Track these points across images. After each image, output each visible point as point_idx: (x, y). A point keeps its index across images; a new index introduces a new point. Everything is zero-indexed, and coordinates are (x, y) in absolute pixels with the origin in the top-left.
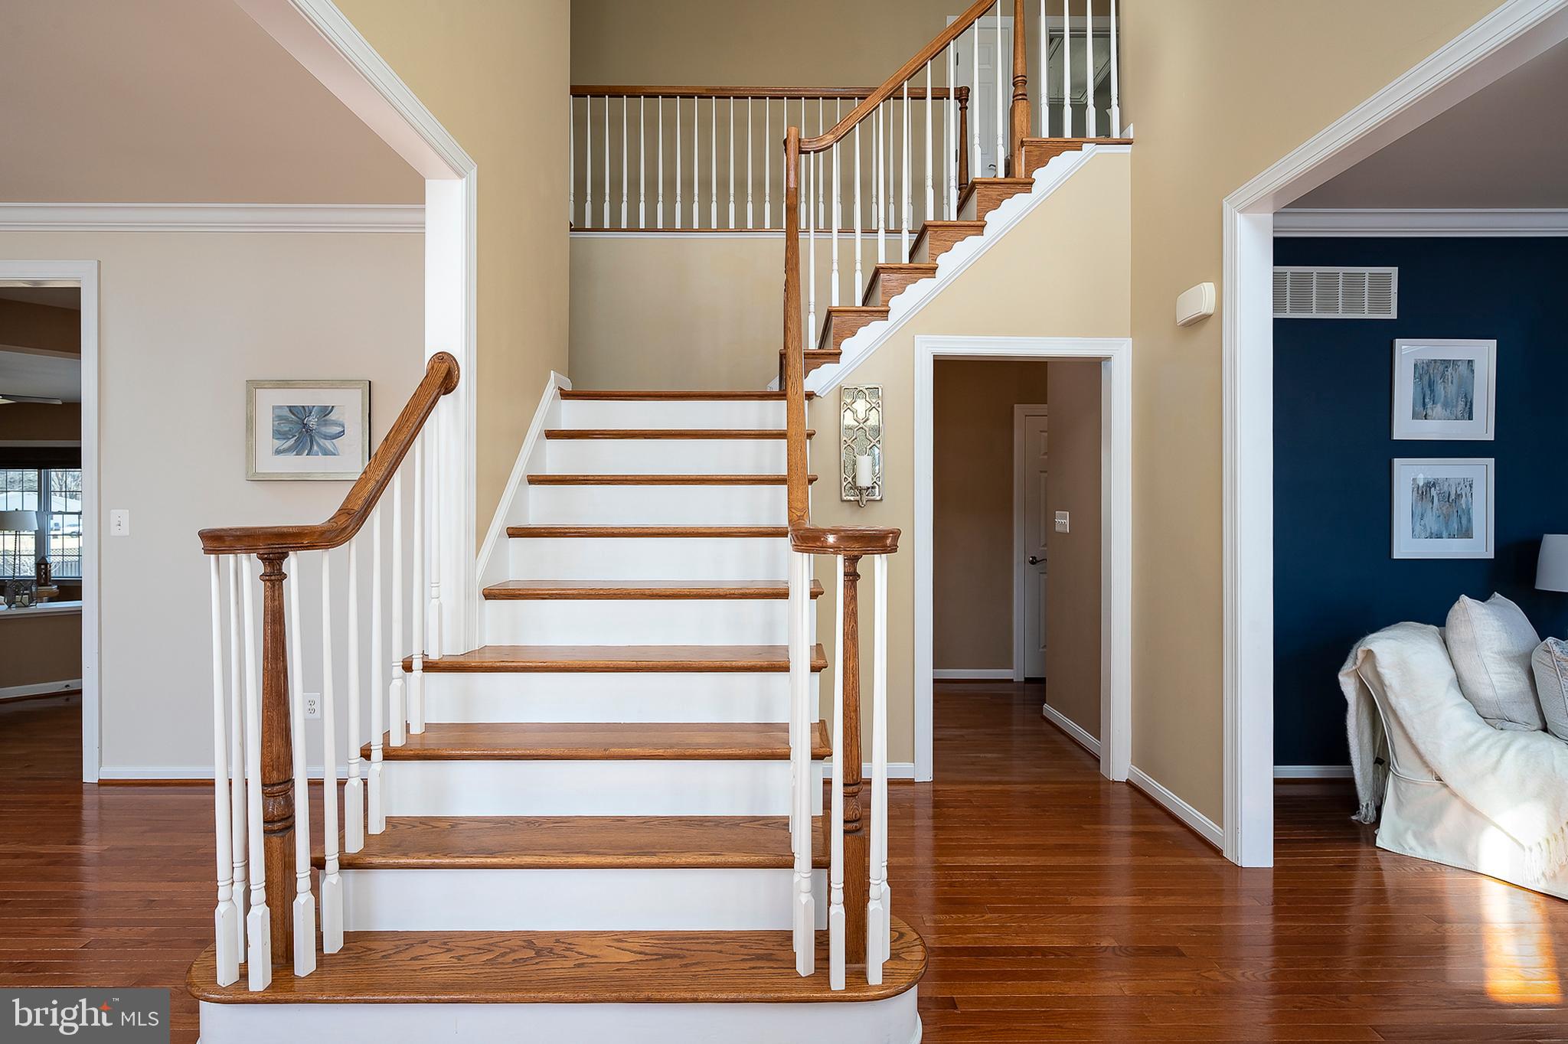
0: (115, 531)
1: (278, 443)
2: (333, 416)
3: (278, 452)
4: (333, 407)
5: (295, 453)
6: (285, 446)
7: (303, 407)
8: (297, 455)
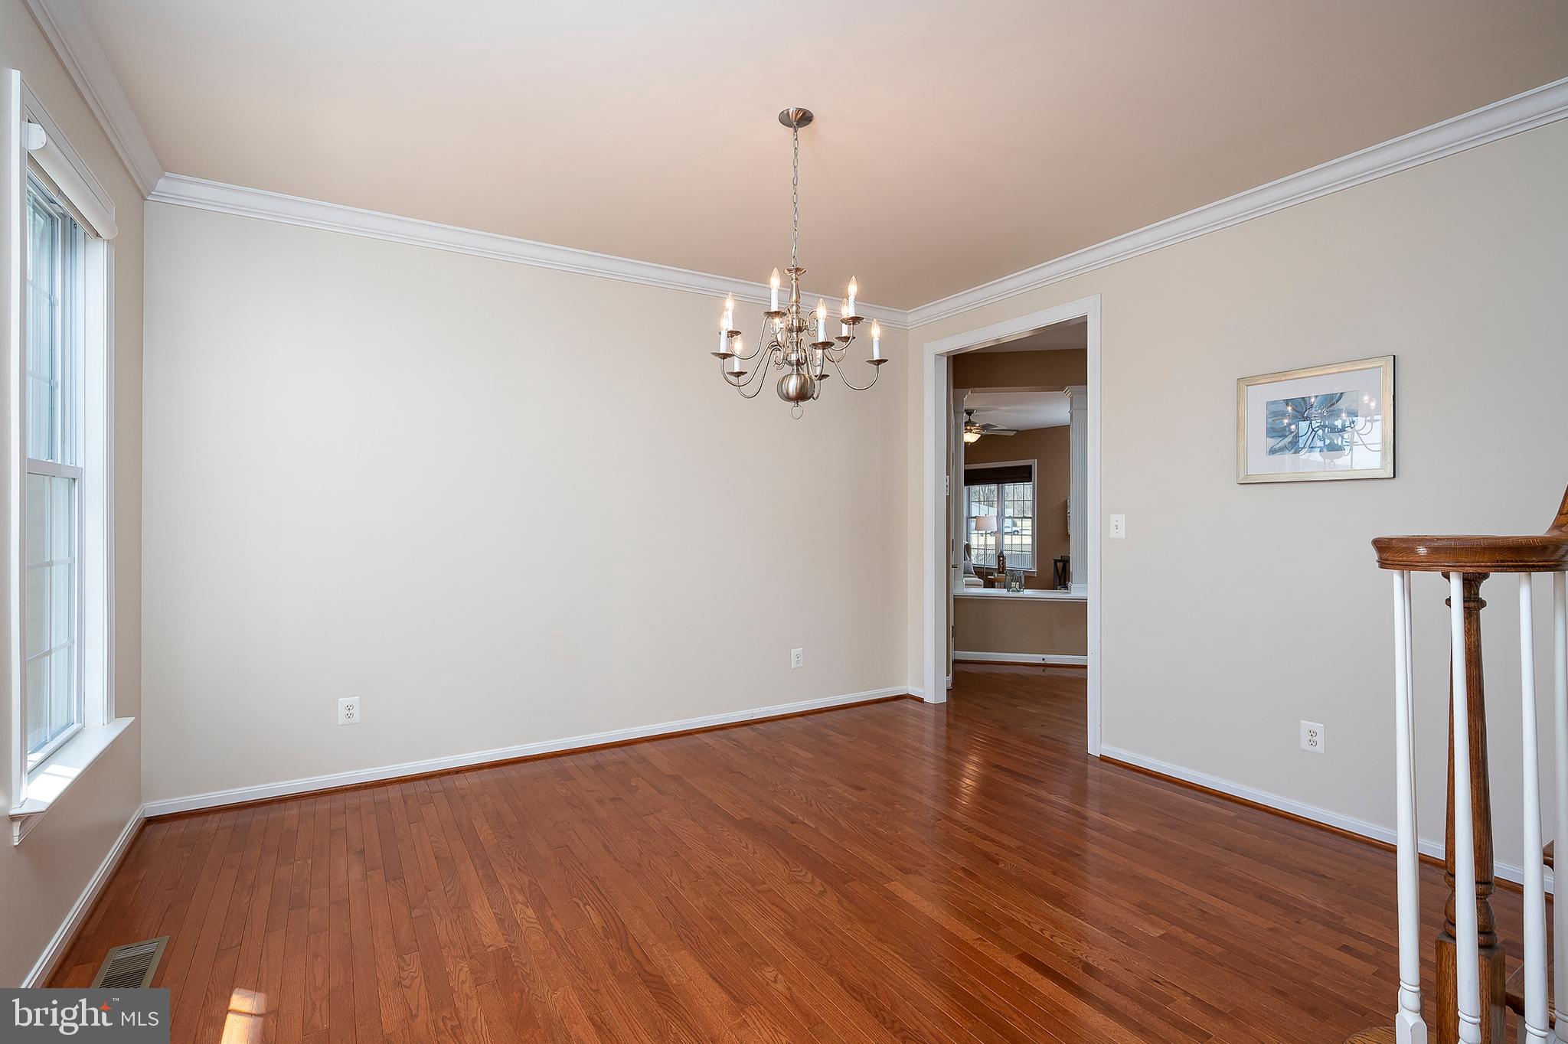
0: (1113, 534)
1: (1272, 442)
2: (1342, 404)
3: (1273, 451)
4: (1342, 393)
5: (1293, 451)
6: (1281, 444)
7: (1303, 398)
8: (1294, 453)
